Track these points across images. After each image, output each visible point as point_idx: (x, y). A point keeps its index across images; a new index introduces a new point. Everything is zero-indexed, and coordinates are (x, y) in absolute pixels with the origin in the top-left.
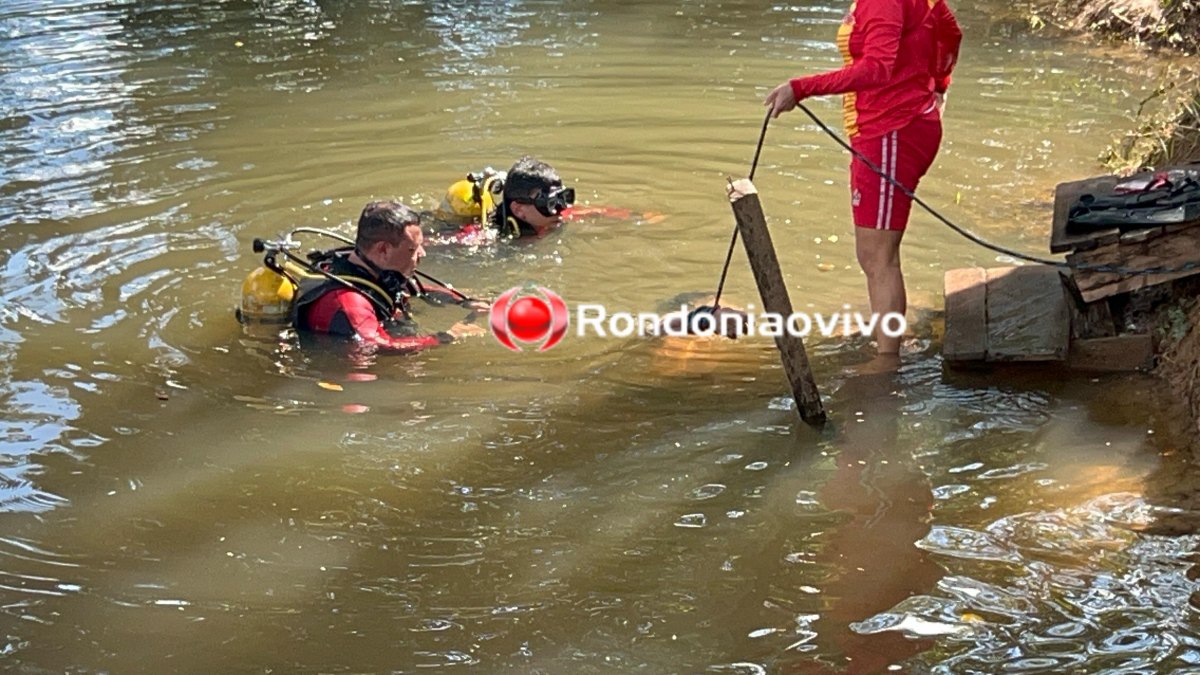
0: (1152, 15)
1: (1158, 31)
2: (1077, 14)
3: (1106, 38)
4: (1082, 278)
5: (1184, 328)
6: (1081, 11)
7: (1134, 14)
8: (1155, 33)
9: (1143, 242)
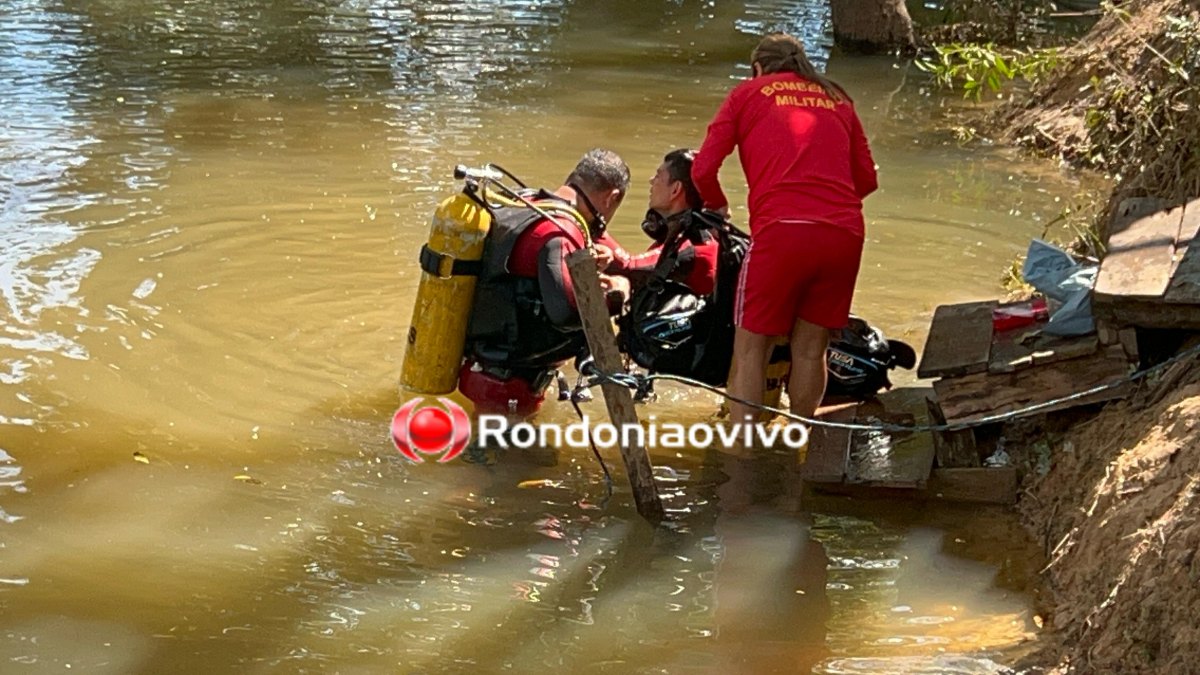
0: (1077, 135)
1: (1081, 151)
2: (1003, 128)
3: (1030, 154)
4: (947, 406)
5: (1049, 463)
6: (1009, 125)
7: (1059, 132)
8: (1078, 153)
9: (1011, 373)
